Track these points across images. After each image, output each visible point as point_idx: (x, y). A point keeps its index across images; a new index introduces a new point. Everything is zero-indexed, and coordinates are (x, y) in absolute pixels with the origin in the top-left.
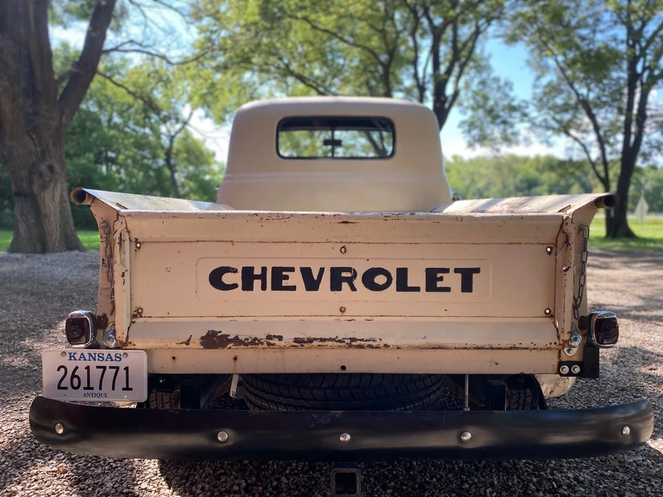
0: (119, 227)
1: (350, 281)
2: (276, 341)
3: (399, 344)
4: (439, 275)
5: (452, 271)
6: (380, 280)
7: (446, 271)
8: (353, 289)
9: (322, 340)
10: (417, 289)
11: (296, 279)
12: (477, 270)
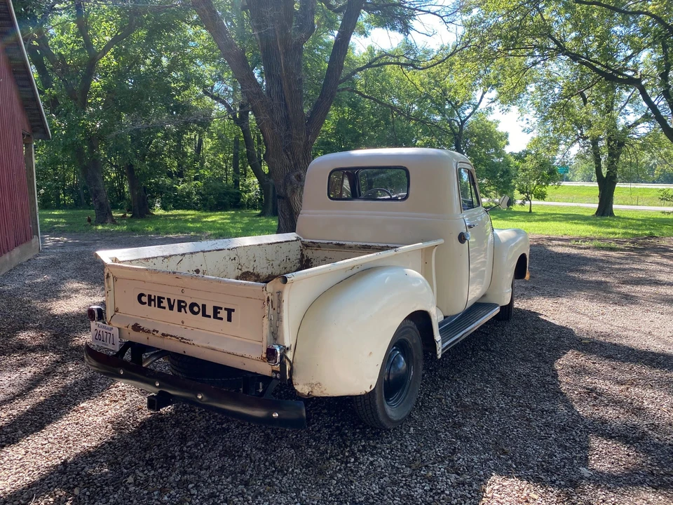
0: (106, 271)
1: (184, 307)
2: (155, 333)
3: (199, 344)
4: (219, 310)
5: (223, 309)
6: (196, 309)
7: (221, 308)
8: (186, 312)
9: (171, 336)
10: (209, 317)
11: (165, 303)
12: (233, 310)
